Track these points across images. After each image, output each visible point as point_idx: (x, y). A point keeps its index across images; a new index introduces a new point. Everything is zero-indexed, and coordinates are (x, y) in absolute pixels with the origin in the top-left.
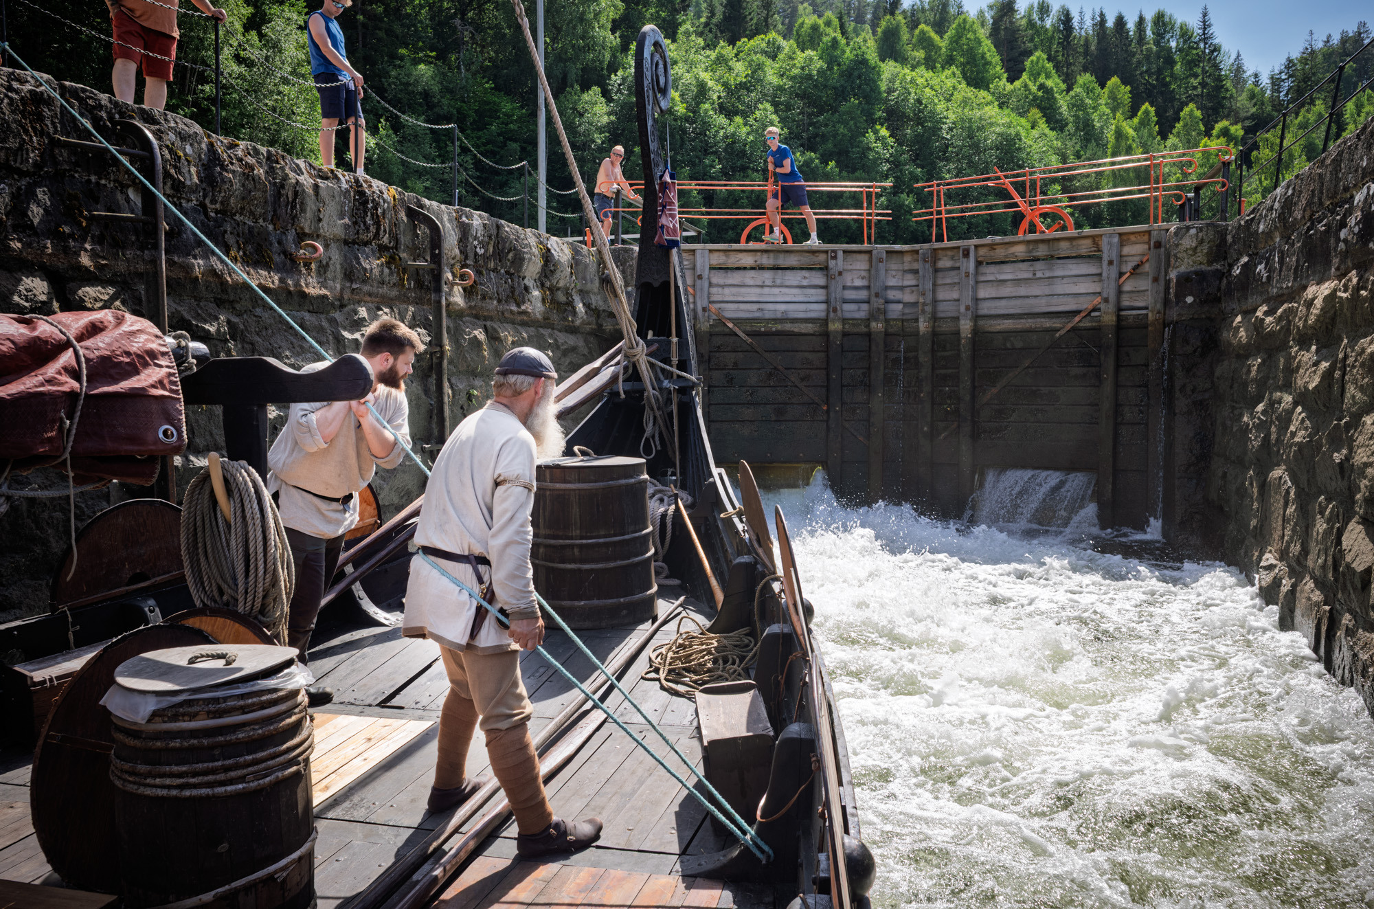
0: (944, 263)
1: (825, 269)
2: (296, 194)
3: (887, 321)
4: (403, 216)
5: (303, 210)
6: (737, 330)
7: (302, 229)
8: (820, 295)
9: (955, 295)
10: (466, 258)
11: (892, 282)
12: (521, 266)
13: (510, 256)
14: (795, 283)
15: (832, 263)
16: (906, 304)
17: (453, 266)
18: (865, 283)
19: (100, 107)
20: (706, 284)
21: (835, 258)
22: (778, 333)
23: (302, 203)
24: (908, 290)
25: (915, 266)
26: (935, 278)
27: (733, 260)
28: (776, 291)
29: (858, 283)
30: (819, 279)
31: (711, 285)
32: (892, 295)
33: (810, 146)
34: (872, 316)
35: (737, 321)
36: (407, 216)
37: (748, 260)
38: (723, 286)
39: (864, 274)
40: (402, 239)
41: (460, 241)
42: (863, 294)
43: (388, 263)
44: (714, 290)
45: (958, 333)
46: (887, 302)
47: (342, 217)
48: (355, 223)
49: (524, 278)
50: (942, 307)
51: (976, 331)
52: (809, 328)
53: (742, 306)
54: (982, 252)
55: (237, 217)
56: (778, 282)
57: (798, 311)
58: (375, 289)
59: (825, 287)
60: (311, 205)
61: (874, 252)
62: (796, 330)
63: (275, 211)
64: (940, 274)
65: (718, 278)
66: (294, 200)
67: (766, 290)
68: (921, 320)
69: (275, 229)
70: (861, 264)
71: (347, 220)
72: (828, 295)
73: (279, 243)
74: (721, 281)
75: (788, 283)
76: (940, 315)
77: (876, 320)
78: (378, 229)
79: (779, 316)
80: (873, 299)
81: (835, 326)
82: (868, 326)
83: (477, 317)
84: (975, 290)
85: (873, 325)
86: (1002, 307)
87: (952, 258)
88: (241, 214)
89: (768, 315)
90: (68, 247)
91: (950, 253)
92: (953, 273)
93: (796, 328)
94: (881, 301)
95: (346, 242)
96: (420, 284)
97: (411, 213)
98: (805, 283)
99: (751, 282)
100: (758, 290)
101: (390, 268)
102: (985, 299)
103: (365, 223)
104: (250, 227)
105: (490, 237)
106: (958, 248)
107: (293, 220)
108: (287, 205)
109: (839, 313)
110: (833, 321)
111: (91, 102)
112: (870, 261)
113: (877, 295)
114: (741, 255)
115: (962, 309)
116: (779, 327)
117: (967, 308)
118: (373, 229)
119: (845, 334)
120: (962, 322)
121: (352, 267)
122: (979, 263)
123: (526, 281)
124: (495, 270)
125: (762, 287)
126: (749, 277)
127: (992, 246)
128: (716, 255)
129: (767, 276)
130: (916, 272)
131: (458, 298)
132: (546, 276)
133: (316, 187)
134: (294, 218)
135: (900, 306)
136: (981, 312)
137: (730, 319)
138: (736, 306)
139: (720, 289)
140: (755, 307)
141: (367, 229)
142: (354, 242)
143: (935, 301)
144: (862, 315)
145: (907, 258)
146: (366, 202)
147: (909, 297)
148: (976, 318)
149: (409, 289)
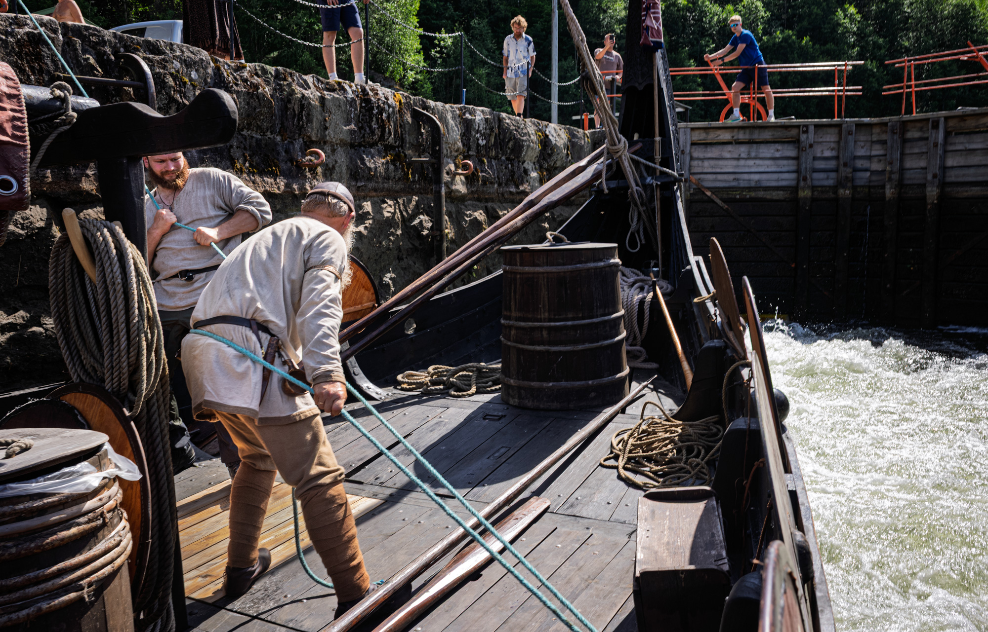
0: (913, 134)
1: (796, 142)
2: (302, 107)
3: (854, 188)
4: (408, 118)
5: (309, 121)
6: (714, 197)
7: (309, 137)
8: (791, 165)
9: (923, 164)
10: (469, 150)
11: (861, 152)
12: (520, 152)
13: (511, 144)
14: (769, 155)
15: (803, 137)
16: (873, 173)
17: (456, 157)
18: (834, 153)
19: (103, 43)
20: (688, 159)
21: (806, 132)
22: (752, 200)
23: (308, 115)
24: (876, 159)
25: (884, 137)
26: (903, 148)
27: (712, 136)
28: (751, 162)
29: (828, 154)
30: (790, 151)
31: (692, 158)
32: (859, 164)
33: (788, 25)
34: (840, 184)
35: (714, 190)
36: (412, 117)
37: (726, 136)
38: (703, 160)
39: (833, 145)
40: (408, 138)
41: (463, 135)
42: (832, 164)
43: (393, 162)
44: (695, 163)
45: (924, 198)
46: (855, 170)
47: (348, 123)
48: (360, 128)
49: (524, 162)
50: (908, 175)
51: (942, 197)
52: (780, 195)
53: (720, 177)
54: (951, 123)
55: (245, 132)
56: (753, 154)
57: (770, 180)
58: (381, 186)
59: (797, 158)
60: (317, 116)
61: (844, 126)
62: (768, 197)
63: (282, 124)
64: (908, 145)
65: (698, 153)
66: (301, 113)
67: (742, 162)
68: (888, 187)
69: (282, 140)
70: (831, 137)
71: (353, 126)
72: (799, 165)
73: (287, 151)
74: (701, 155)
75: (761, 155)
76: (907, 182)
77: (845, 187)
78: (383, 131)
79: (753, 184)
80: (842, 168)
81: (804, 194)
82: (836, 193)
83: (479, 200)
84: (943, 158)
85: (841, 191)
86: (970, 175)
87: (921, 129)
88: (248, 129)
89: (742, 184)
90: (69, 174)
91: (919, 125)
92: (921, 143)
93: (768, 195)
94: (849, 170)
95: (352, 146)
96: (423, 177)
97: (416, 115)
98: (778, 155)
99: (728, 155)
100: (735, 163)
101: (395, 165)
102: (953, 167)
103: (370, 127)
104: (257, 140)
105: (492, 129)
106: (927, 120)
107: (300, 130)
108: (294, 118)
109: (809, 182)
110: (803, 189)
111: (94, 39)
112: (840, 133)
113: (845, 165)
114: (719, 132)
115: (930, 177)
116: (753, 194)
117: (935, 176)
118: (378, 132)
119: (813, 200)
120: (929, 189)
121: (357, 167)
122: (947, 134)
123: (526, 165)
124: (496, 158)
125: (738, 159)
126: (727, 152)
127: (963, 117)
128: (697, 132)
129: (743, 150)
130: (883, 143)
131: (460, 187)
132: (544, 159)
133: (322, 99)
134: (301, 128)
135: (868, 174)
136: (948, 180)
137: (709, 189)
138: (714, 176)
139: (700, 163)
140: (731, 177)
141: (372, 132)
142: (360, 145)
143: (902, 170)
144: (830, 182)
145: (876, 130)
146: (373, 108)
147: (876, 166)
148: (943, 185)
149: (414, 181)
